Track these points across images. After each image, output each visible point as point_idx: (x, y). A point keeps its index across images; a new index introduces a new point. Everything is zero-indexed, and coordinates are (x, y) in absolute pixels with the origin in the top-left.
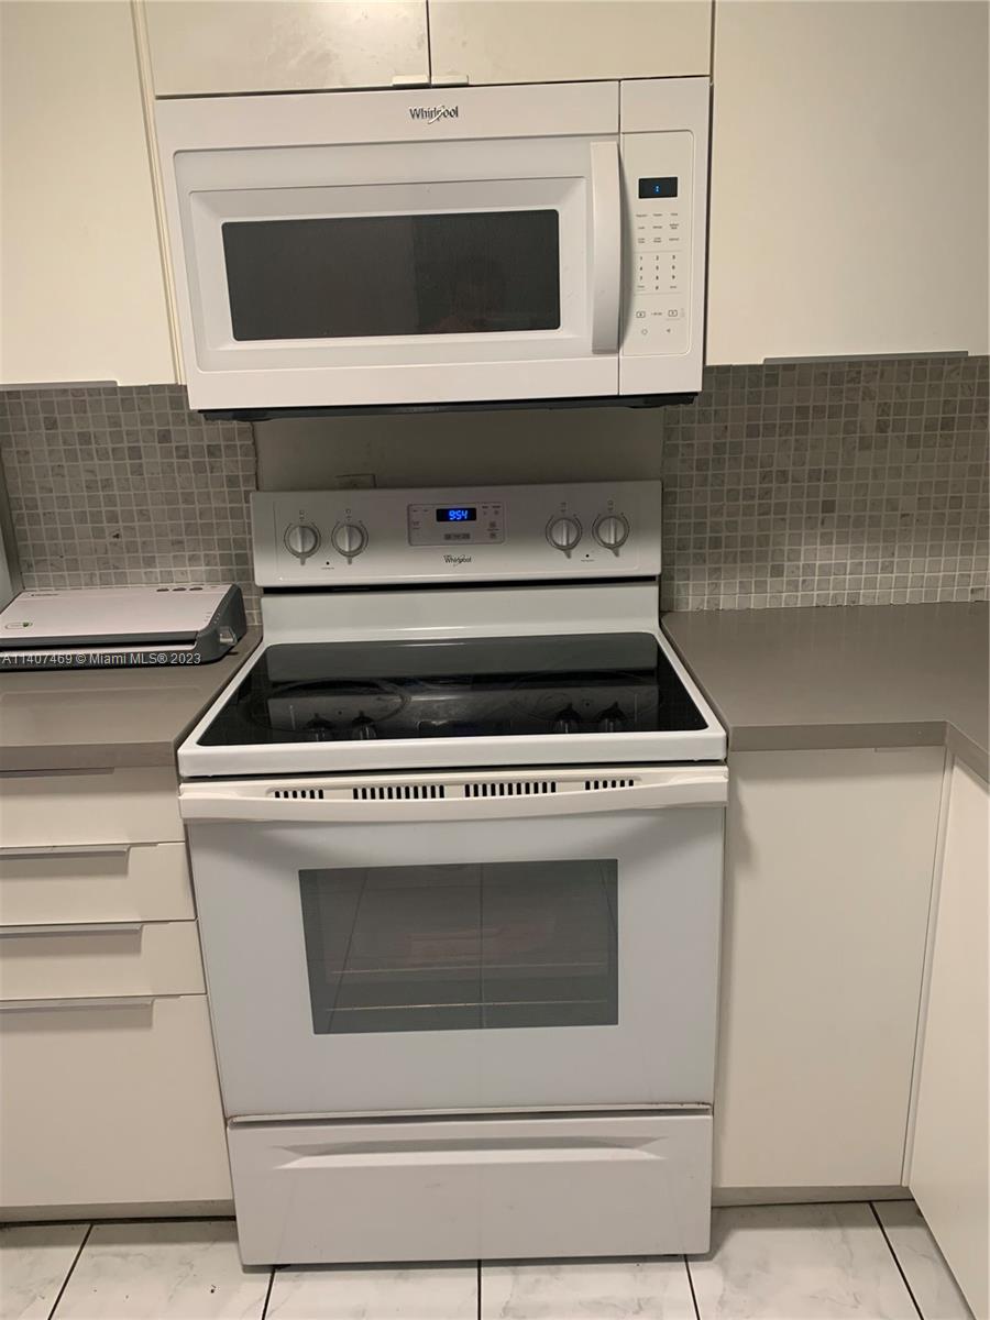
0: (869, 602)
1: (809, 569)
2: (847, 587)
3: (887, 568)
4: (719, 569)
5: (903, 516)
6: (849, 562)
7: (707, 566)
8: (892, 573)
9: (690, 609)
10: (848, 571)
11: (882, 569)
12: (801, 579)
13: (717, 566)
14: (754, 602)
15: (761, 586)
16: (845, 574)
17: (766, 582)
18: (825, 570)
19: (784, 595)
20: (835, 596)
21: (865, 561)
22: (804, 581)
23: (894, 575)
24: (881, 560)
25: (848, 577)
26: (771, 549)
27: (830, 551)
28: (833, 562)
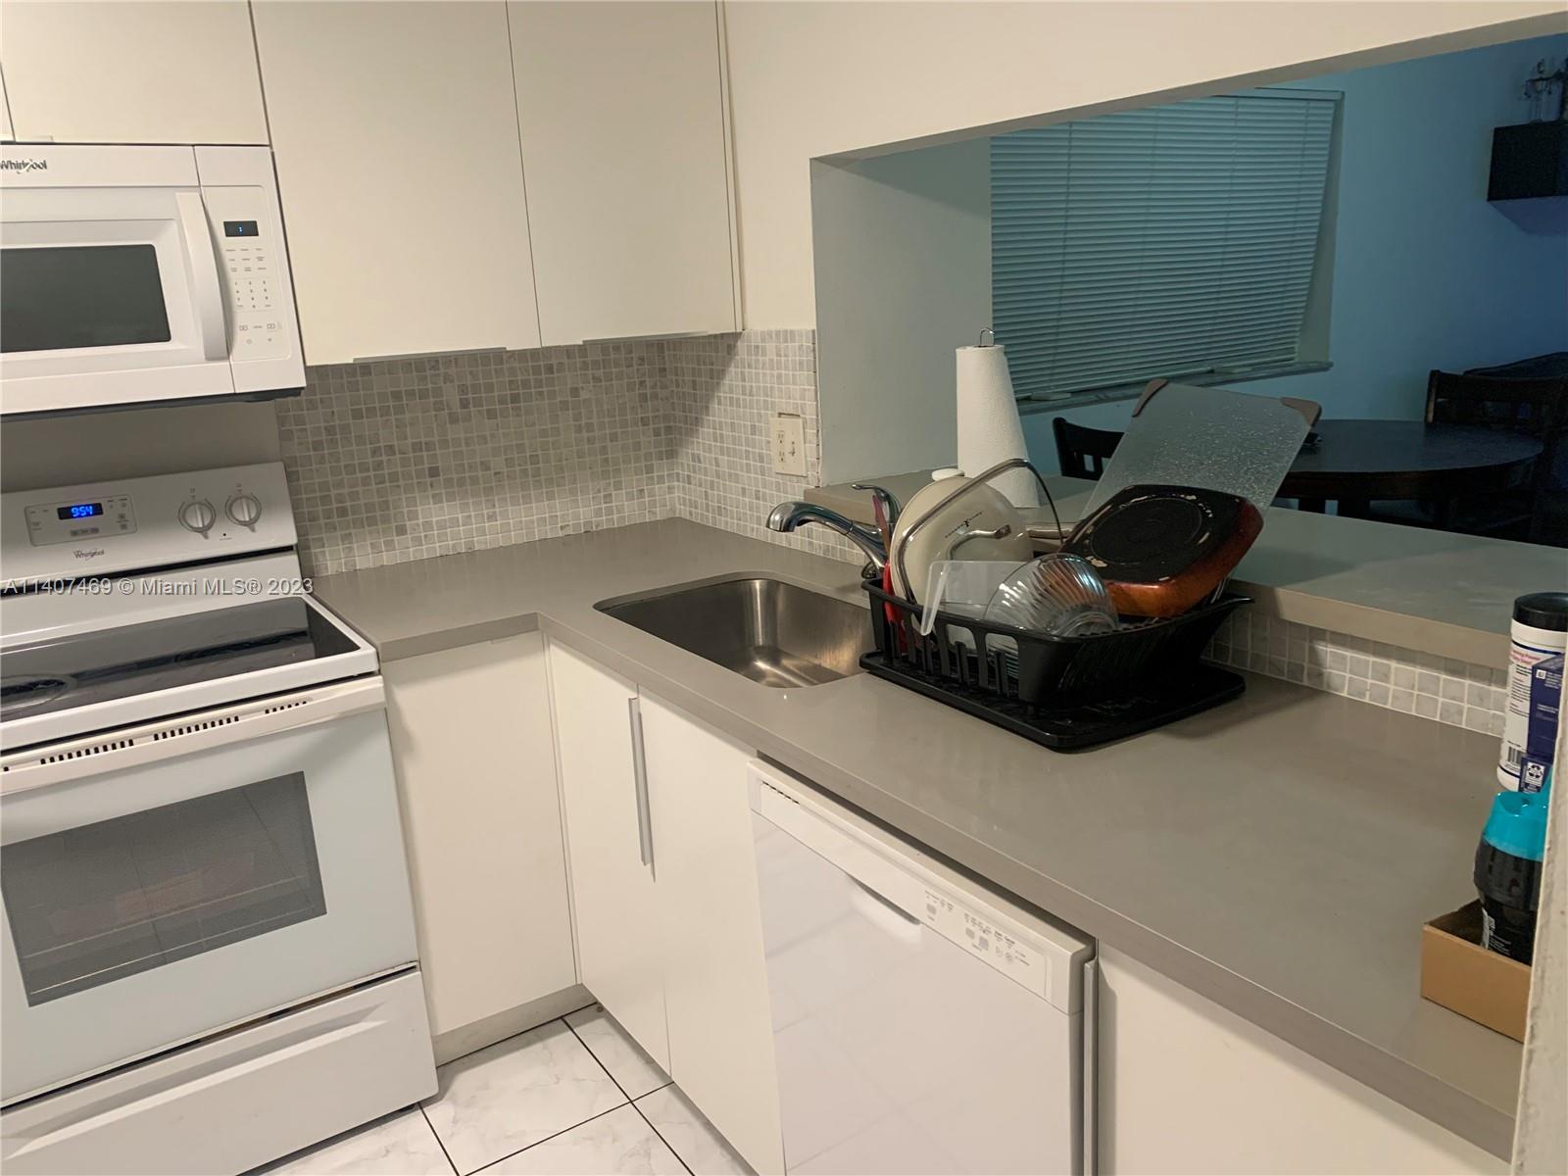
0: (483, 547)
1: (428, 525)
2: (462, 537)
3: (492, 517)
4: (350, 534)
5: (496, 474)
6: (460, 516)
7: (339, 533)
8: (496, 521)
9: (330, 573)
10: (461, 524)
11: (488, 519)
12: (423, 534)
13: (347, 532)
14: (386, 559)
15: (390, 545)
16: (459, 526)
17: (393, 541)
18: (442, 526)
19: (411, 550)
20: (454, 545)
21: (473, 514)
22: (426, 536)
23: (498, 523)
24: (485, 512)
25: (461, 528)
26: (392, 512)
27: (442, 508)
28: (447, 517)
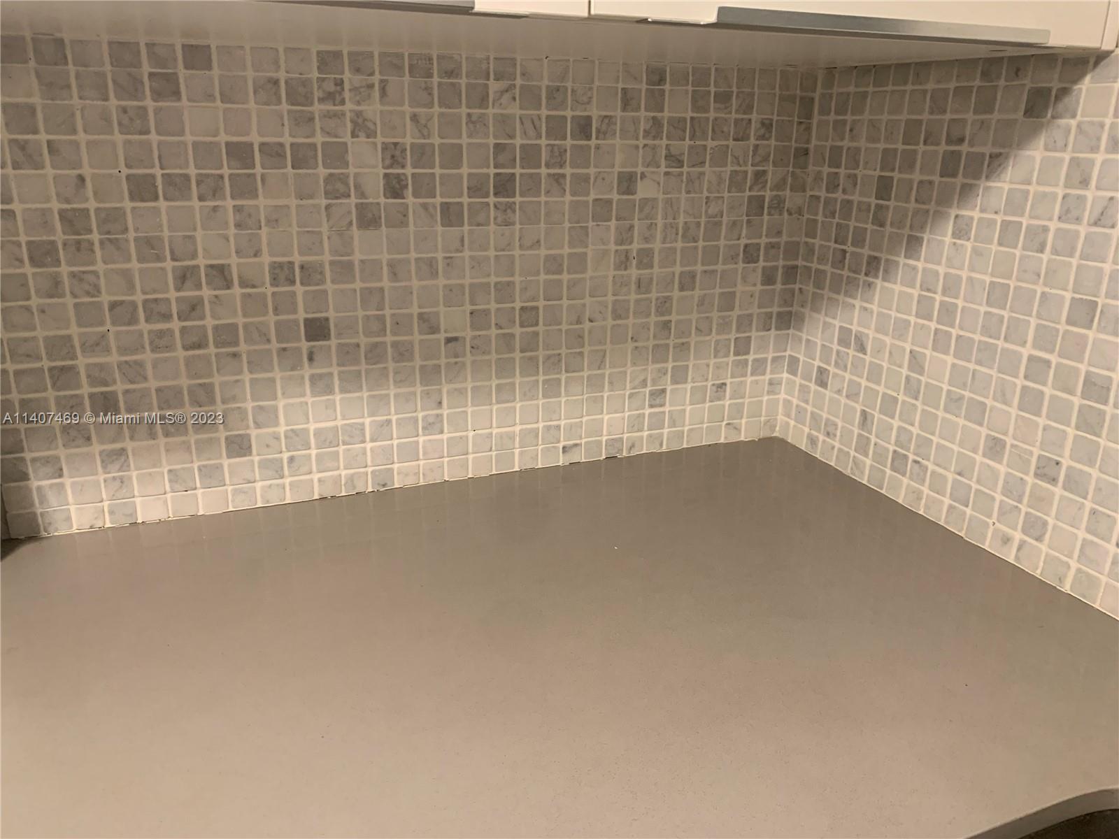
0: (410, 482)
1: (297, 438)
2: (369, 463)
3: (433, 426)
4: (123, 450)
5: (449, 340)
6: (367, 421)
7: (96, 448)
8: (442, 432)
9: (74, 530)
10: (368, 437)
11: (424, 428)
12: (286, 456)
13: (118, 446)
14: (205, 502)
15: (212, 475)
16: (364, 442)
17: (219, 467)
18: (328, 439)
19: (259, 485)
20: (351, 479)
21: (394, 418)
22: (291, 459)
23: (445, 436)
24: (420, 415)
25: (369, 445)
26: (219, 409)
27: (331, 406)
28: (340, 423)
